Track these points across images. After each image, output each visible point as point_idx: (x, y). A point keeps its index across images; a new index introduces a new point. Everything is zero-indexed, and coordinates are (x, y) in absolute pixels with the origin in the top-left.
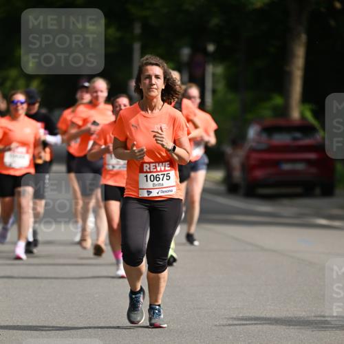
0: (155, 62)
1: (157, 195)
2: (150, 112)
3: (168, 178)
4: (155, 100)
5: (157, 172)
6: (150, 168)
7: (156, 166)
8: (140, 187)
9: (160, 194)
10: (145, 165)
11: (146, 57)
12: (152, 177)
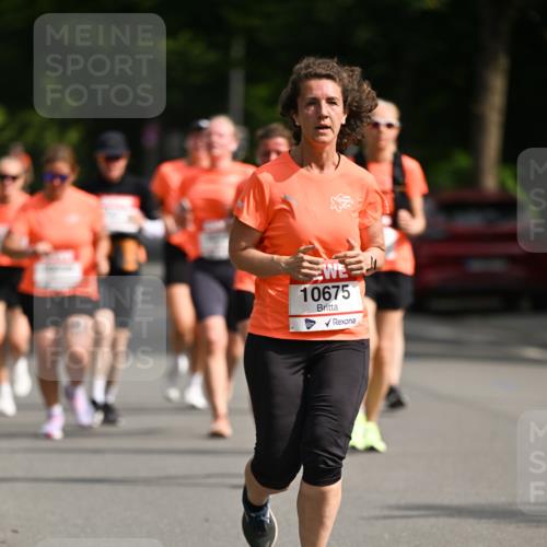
0: (324, 72)
1: (326, 329)
3: (346, 294)
5: (324, 281)
8: (292, 312)
9: (332, 327)
11: (305, 62)
12: (316, 291)
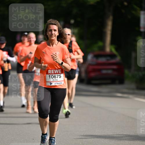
0: (54, 23)
1: (55, 85)
3: (60, 77)
6: (51, 72)
7: (54, 71)
10: (49, 70)
12: (52, 76)
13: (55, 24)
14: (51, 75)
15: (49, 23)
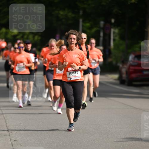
2: (71, 51)
3: (77, 73)
4: (73, 47)
9: (75, 79)
10: (68, 69)
13: (75, 34)
14: (70, 72)
15: (70, 33)
